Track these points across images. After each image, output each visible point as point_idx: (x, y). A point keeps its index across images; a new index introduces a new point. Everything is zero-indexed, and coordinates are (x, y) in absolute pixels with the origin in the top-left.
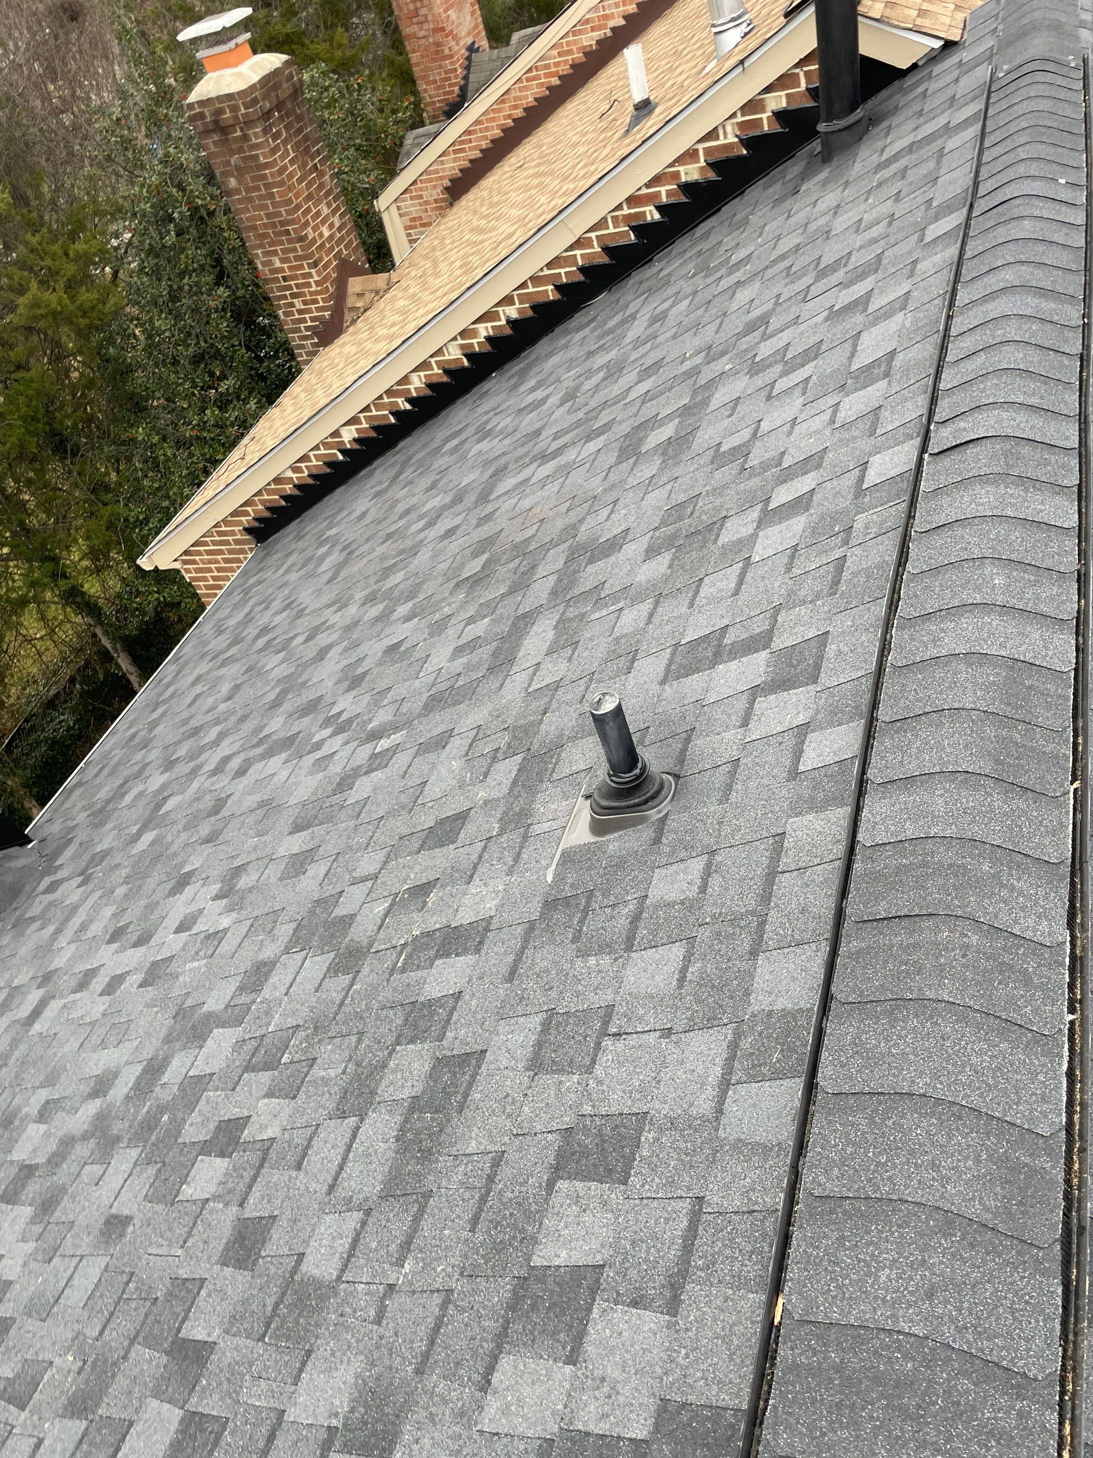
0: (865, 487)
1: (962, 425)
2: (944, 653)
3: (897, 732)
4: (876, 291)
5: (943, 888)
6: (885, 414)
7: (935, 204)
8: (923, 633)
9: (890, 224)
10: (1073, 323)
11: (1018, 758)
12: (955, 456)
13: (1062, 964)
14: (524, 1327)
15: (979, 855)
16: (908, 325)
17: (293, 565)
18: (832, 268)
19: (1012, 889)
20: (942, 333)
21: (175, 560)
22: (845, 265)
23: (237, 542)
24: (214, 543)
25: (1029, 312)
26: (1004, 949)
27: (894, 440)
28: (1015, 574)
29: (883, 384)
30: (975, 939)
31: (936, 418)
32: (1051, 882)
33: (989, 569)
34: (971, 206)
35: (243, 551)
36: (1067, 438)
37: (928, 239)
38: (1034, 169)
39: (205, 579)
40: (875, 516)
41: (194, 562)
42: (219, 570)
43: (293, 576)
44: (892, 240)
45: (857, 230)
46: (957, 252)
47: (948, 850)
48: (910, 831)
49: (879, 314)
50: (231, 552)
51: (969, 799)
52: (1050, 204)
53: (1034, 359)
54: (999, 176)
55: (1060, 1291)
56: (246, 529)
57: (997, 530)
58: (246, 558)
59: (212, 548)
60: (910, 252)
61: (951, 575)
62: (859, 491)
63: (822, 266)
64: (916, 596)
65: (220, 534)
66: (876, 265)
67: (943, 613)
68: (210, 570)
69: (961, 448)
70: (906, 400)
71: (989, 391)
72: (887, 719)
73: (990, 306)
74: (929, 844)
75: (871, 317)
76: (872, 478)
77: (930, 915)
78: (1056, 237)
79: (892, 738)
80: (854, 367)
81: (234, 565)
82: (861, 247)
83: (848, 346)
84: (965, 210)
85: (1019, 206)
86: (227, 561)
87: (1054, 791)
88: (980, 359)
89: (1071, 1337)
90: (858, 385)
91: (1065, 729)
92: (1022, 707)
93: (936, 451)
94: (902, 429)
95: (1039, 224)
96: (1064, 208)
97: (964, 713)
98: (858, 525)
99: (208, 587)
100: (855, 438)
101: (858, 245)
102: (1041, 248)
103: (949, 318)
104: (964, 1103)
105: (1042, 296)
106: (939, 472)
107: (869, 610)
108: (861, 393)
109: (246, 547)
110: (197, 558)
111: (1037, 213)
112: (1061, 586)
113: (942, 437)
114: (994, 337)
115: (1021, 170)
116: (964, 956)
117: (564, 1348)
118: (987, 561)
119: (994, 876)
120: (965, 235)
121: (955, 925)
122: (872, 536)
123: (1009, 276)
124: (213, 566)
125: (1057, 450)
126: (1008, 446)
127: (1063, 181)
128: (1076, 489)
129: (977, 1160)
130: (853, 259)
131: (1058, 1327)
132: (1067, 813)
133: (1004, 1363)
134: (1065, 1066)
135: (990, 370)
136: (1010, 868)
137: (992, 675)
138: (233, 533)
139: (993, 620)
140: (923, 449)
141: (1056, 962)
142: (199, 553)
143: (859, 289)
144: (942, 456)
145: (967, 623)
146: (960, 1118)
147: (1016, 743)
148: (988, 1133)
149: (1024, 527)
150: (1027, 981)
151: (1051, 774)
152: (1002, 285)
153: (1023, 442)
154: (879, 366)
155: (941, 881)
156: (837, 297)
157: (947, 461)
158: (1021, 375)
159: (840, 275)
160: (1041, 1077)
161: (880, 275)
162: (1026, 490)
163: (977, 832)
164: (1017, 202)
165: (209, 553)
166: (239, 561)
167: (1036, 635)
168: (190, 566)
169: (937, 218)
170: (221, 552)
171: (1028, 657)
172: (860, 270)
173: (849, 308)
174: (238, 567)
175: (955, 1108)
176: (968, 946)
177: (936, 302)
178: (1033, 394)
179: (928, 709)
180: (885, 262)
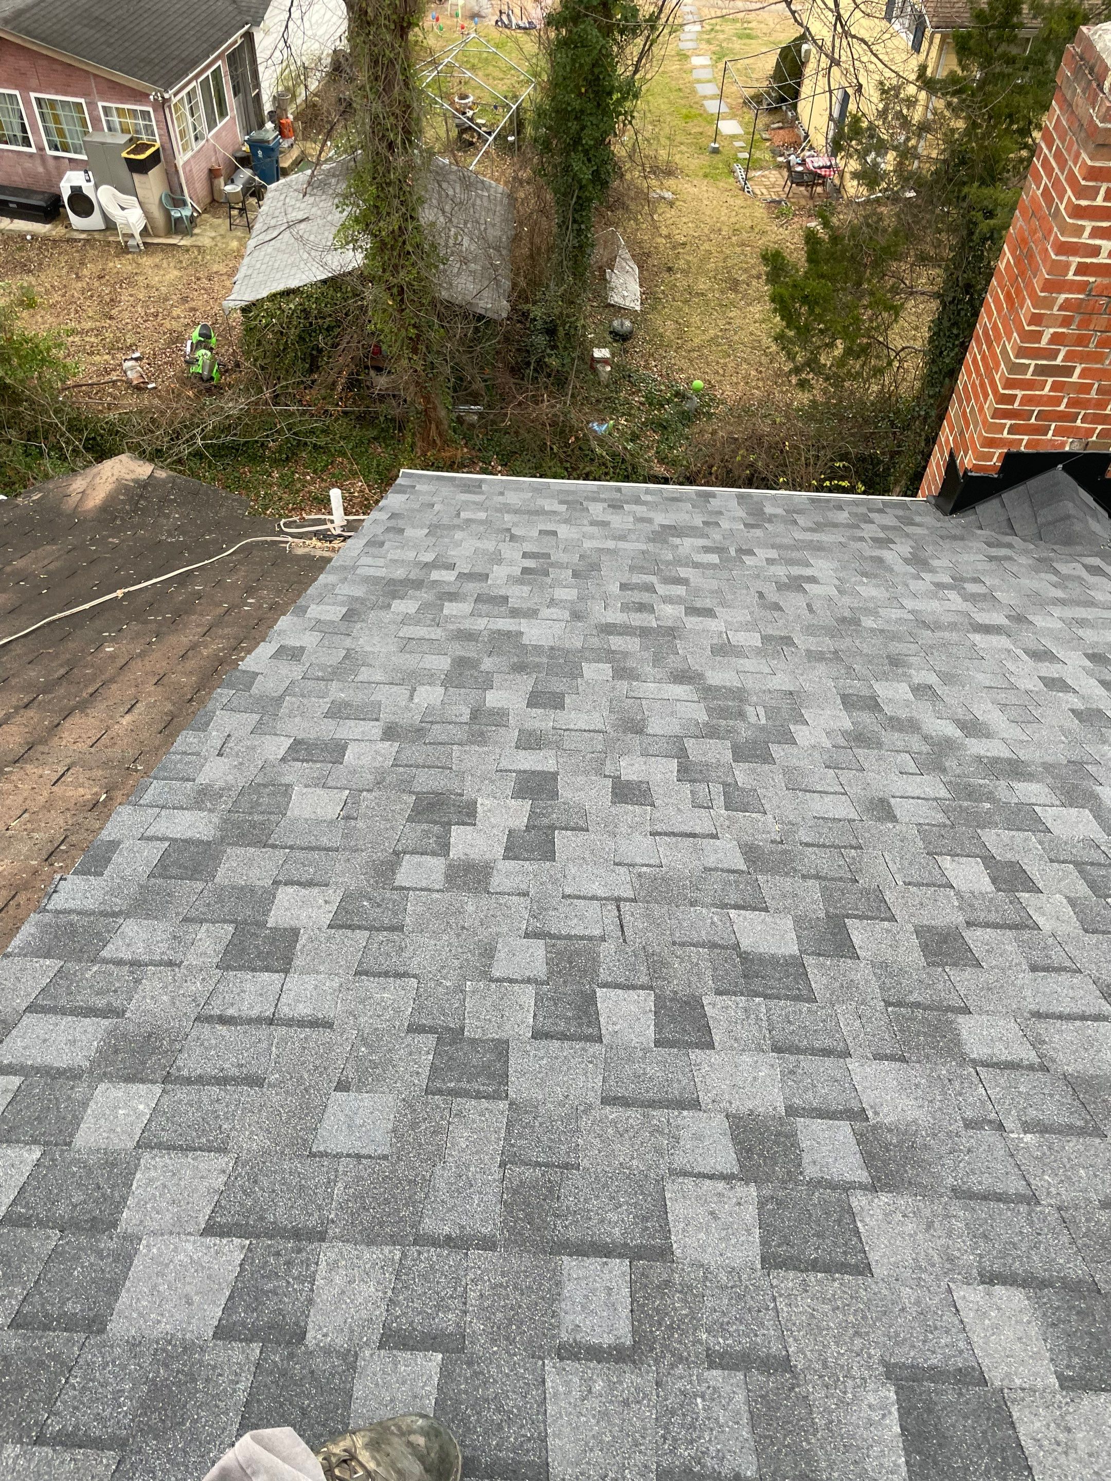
14: (1058, 1308)
117: (1068, 1367)
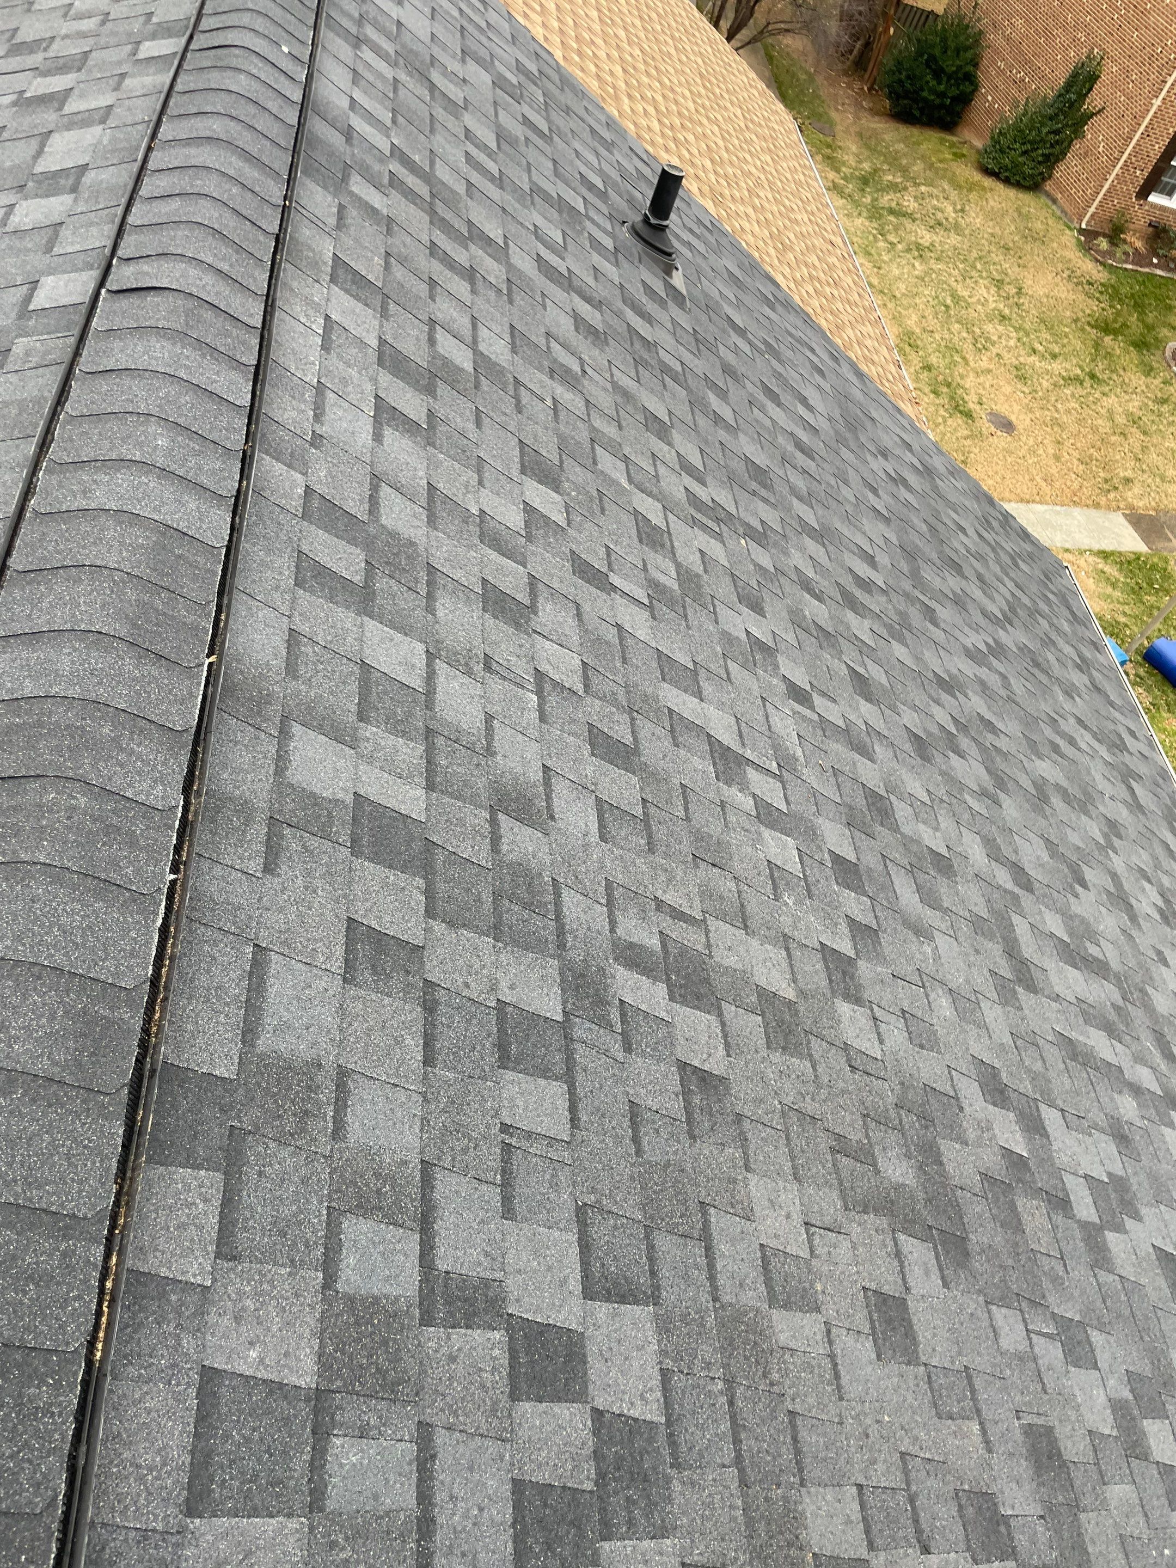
0: (31, 307)
1: (146, 268)
2: (93, 506)
3: (28, 583)
4: (76, 91)
5: (58, 750)
6: (65, 232)
7: (155, 20)
8: (74, 481)
9: (103, 23)
10: (273, 200)
11: (157, 625)
12: (134, 299)
13: (171, 827)
15: (101, 718)
16: (105, 142)
18: (30, 47)
19: (132, 752)
20: (139, 163)
22: (45, 50)
25: (231, 172)
26: (113, 812)
27: (69, 264)
28: (180, 439)
29: (68, 199)
30: (83, 801)
31: (120, 253)
32: (172, 749)
33: (153, 428)
34: (191, 37)
36: (251, 315)
37: (141, 55)
38: (259, 24)
40: (38, 344)
44: (103, 41)
45: (65, 15)
46: (168, 82)
47: (66, 711)
48: (29, 688)
49: (76, 118)
51: (97, 660)
52: (269, 68)
53: (229, 224)
54: (224, 17)
55: (121, 1132)
57: (166, 390)
60: (120, 63)
61: (113, 425)
62: (24, 311)
63: (18, 40)
64: (72, 440)
66: (80, 62)
67: (99, 464)
69: (143, 293)
70: (92, 224)
71: (178, 241)
72: (20, 568)
73: (193, 151)
74: (48, 704)
75: (65, 120)
76: (40, 300)
77: (38, 776)
78: (269, 105)
79: (23, 589)
80: (38, 169)
82: (66, 36)
83: (34, 144)
84: (184, 40)
85: (237, 56)
87: (189, 661)
88: (175, 204)
89: (129, 1174)
90: (40, 192)
91: (209, 602)
92: (168, 575)
93: (115, 288)
94: (82, 256)
95: (255, 85)
96: (282, 78)
97: (105, 572)
98: (18, 350)
100: (28, 250)
101: (64, 32)
102: (252, 109)
103: (149, 149)
104: (46, 963)
105: (247, 160)
106: (115, 312)
107: (17, 446)
108: (43, 201)
111: (254, 71)
112: (224, 462)
113: (123, 276)
114: (192, 186)
115: (246, 19)
116: (68, 818)
118: (153, 419)
119: (113, 740)
120: (180, 66)
121: (64, 786)
122: (31, 365)
123: (216, 127)
125: (240, 324)
126: (191, 306)
127: (285, 49)
128: (252, 369)
129: (52, 1017)
130: (55, 46)
131: (114, 1165)
132: (199, 684)
133: (53, 1208)
134: (159, 922)
135: (184, 219)
136: (132, 733)
137: (142, 537)
139: (151, 482)
140: (102, 284)
141: (165, 825)
143: (57, 83)
144: (121, 296)
145: (123, 480)
146: (39, 978)
147: (157, 610)
148: (67, 992)
149: (195, 393)
150: (132, 843)
151: (188, 644)
152: (208, 134)
153: (206, 306)
154: (67, 176)
155: (54, 743)
156: (30, 84)
157: (125, 302)
158: (214, 236)
159: (36, 59)
160: (133, 934)
161: (82, 76)
162: (203, 356)
163: (102, 694)
164: (236, 51)
167: (192, 505)
169: (154, 36)
171: (182, 526)
172: (61, 61)
173: (43, 100)
175: (36, 970)
176: (74, 808)
177: (140, 127)
178: (224, 259)
179: (68, 562)
180: (90, 63)
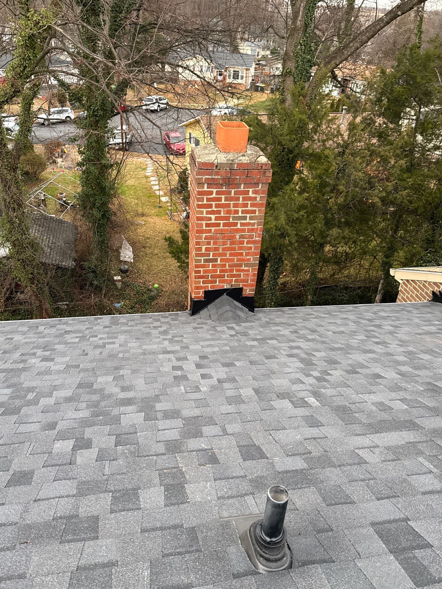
17: (424, 317)
21: (402, 280)
23: (426, 293)
24: (419, 286)
35: (425, 298)
39: (404, 295)
41: (407, 286)
42: (411, 296)
43: (417, 320)
50: (421, 294)
56: (433, 292)
58: (423, 301)
59: (417, 287)
65: (424, 285)
68: (408, 293)
81: (418, 299)
86: (417, 295)
99: (402, 298)
109: (427, 297)
110: (409, 286)
124: (411, 293)
138: (428, 289)
142: (411, 285)
165: (414, 288)
166: (420, 299)
168: (404, 286)
170: (418, 291)
174: (418, 301)
